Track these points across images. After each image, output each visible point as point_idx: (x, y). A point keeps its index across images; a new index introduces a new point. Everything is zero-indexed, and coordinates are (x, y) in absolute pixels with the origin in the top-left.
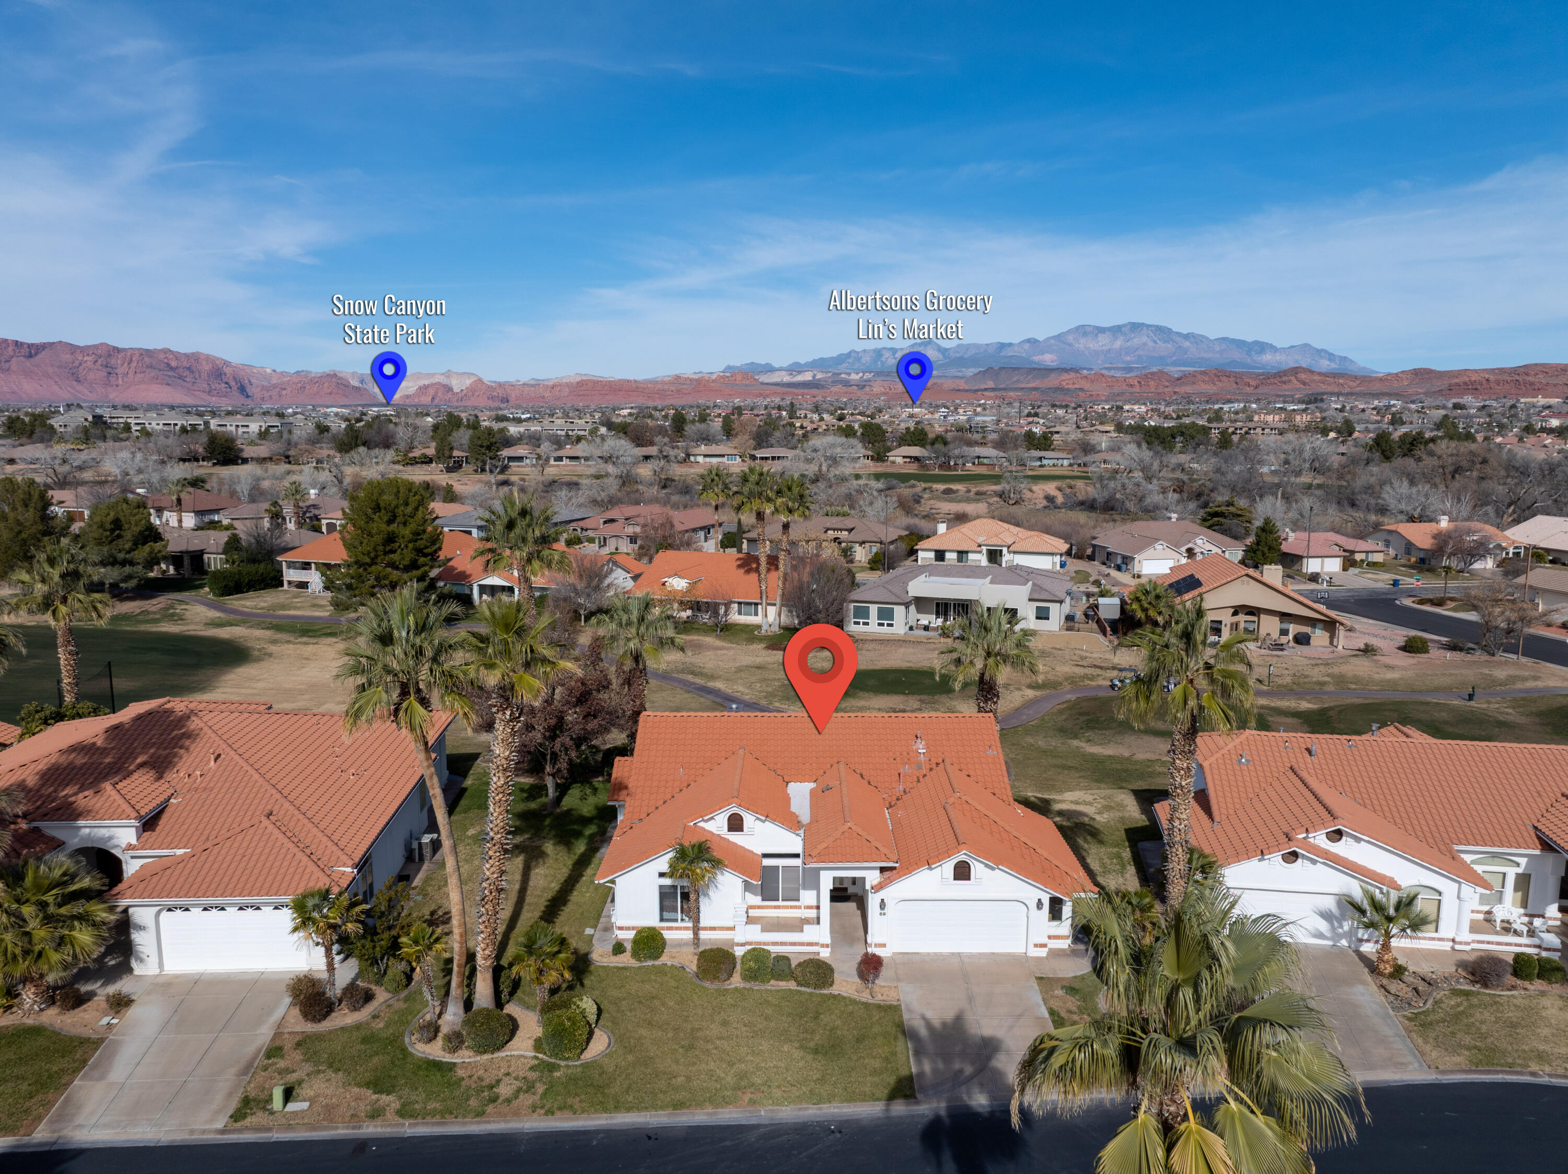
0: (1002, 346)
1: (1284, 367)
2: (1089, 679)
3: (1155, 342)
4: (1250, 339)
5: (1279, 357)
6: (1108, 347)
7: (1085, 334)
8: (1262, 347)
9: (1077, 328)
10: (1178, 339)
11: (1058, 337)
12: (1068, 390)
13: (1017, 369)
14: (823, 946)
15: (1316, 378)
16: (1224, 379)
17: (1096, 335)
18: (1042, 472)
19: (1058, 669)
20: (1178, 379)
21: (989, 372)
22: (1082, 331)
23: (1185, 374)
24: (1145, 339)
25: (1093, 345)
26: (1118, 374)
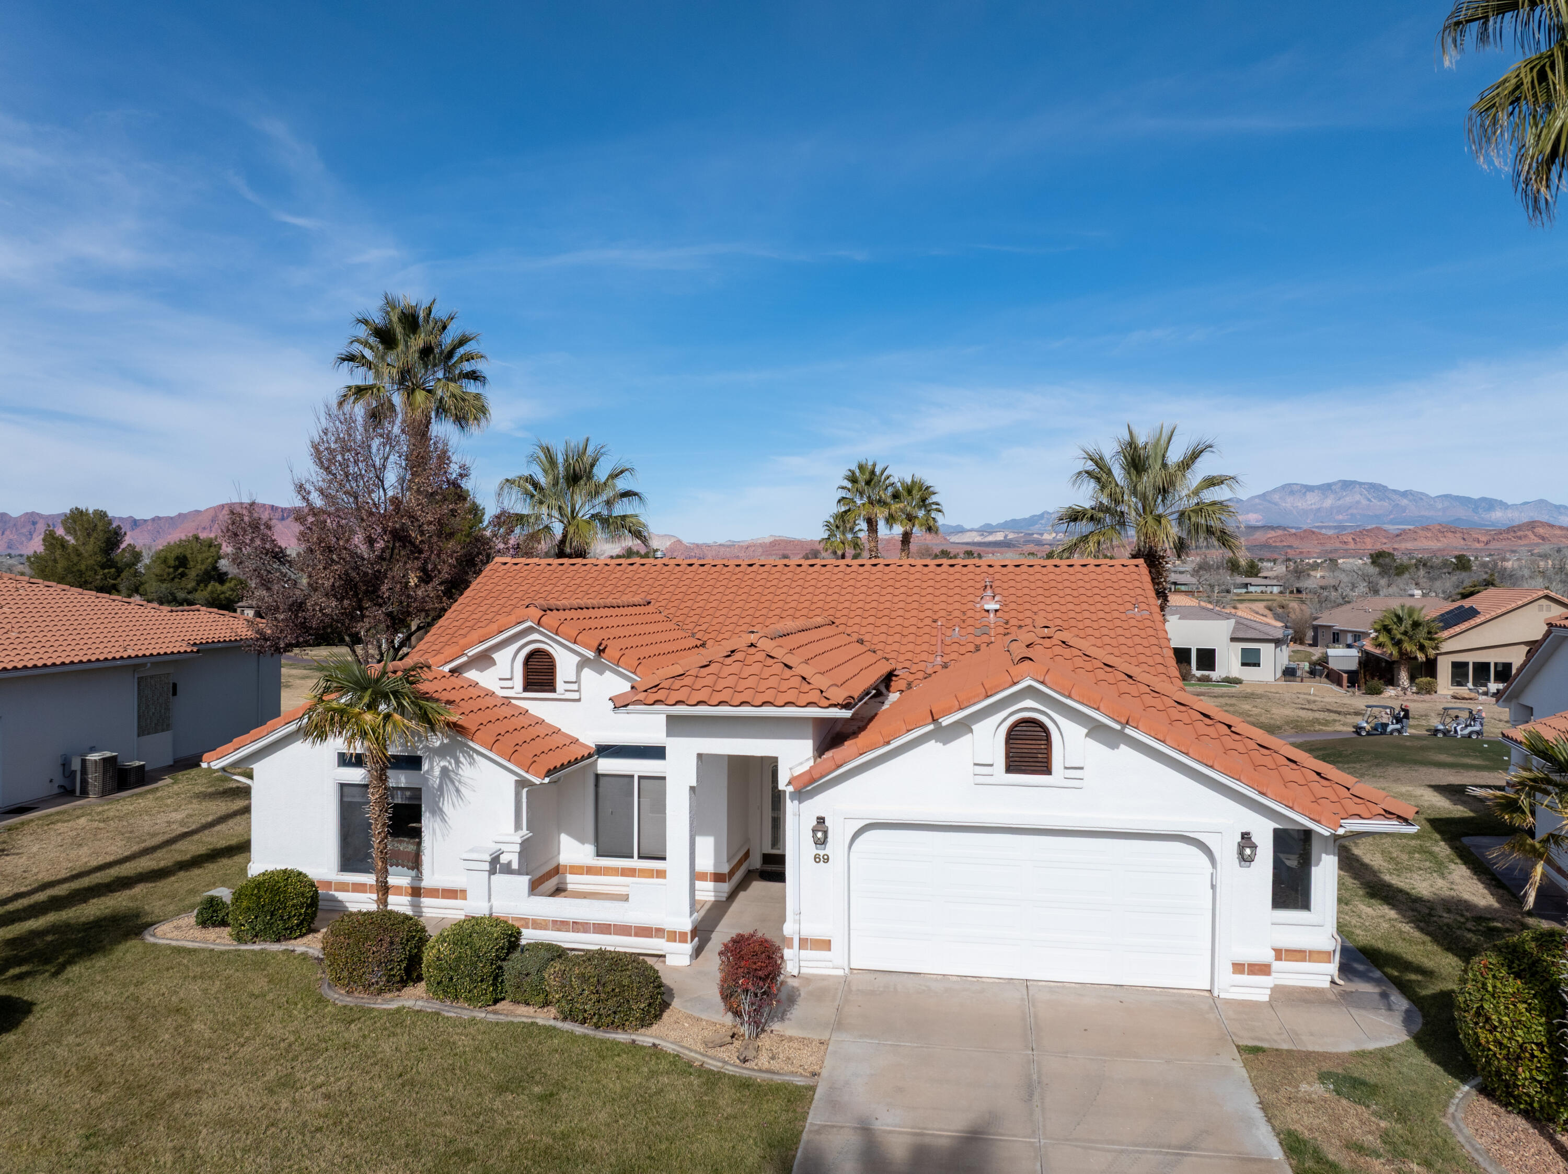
1: (1516, 523)
2: (1320, 723)
3: (1369, 500)
4: (1475, 496)
5: (1510, 514)
6: (1317, 506)
7: (1292, 493)
8: (1490, 504)
9: (1283, 487)
10: (1394, 497)
11: (1263, 496)
12: (1276, 547)
14: (673, 936)
15: (1558, 532)
16: (1450, 535)
17: (1304, 494)
18: (1248, 597)
19: (1274, 711)
20: (1397, 536)
22: (1289, 489)
23: (1404, 530)
24: (1358, 497)
25: (1301, 504)
26: (1330, 532)
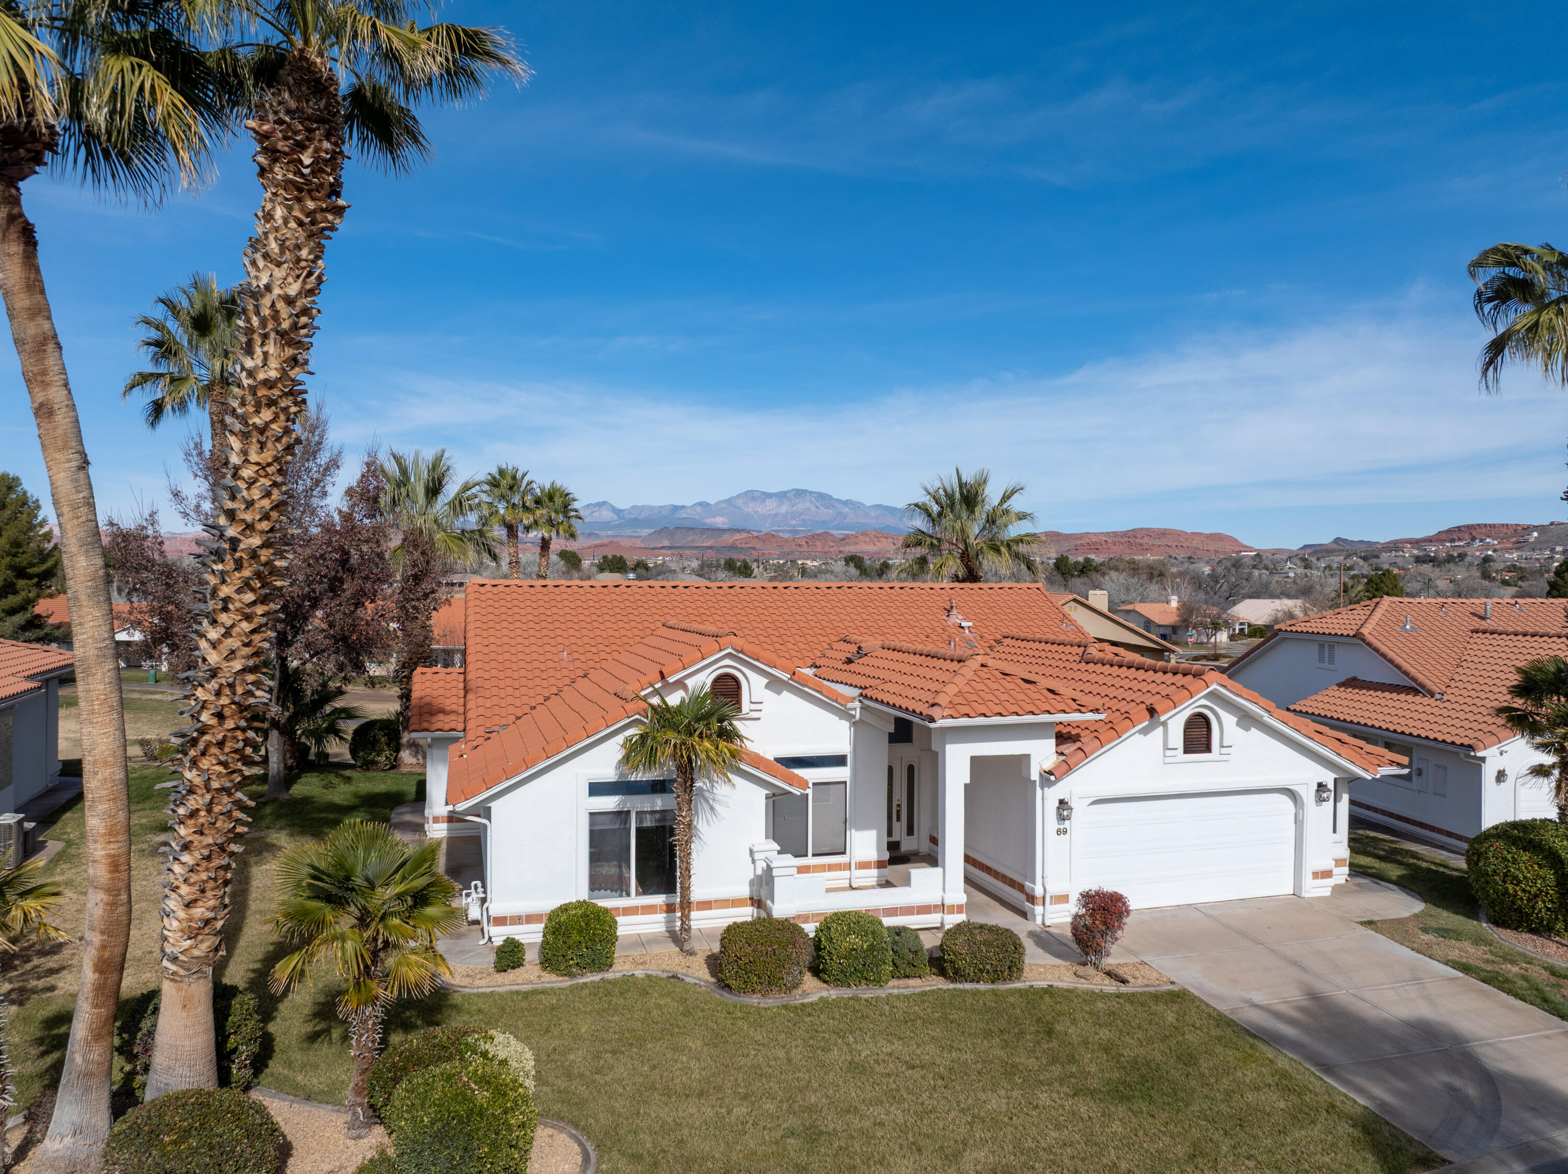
0: (675, 508)
3: (817, 508)
4: (902, 506)
6: (775, 512)
7: (754, 499)
9: (746, 493)
10: (839, 506)
11: (729, 501)
12: (742, 548)
13: (692, 529)
14: (952, 909)
16: (883, 540)
17: (764, 500)
20: (841, 541)
21: (663, 531)
22: (751, 496)
23: (848, 535)
24: (808, 505)
25: (761, 509)
26: (786, 536)
